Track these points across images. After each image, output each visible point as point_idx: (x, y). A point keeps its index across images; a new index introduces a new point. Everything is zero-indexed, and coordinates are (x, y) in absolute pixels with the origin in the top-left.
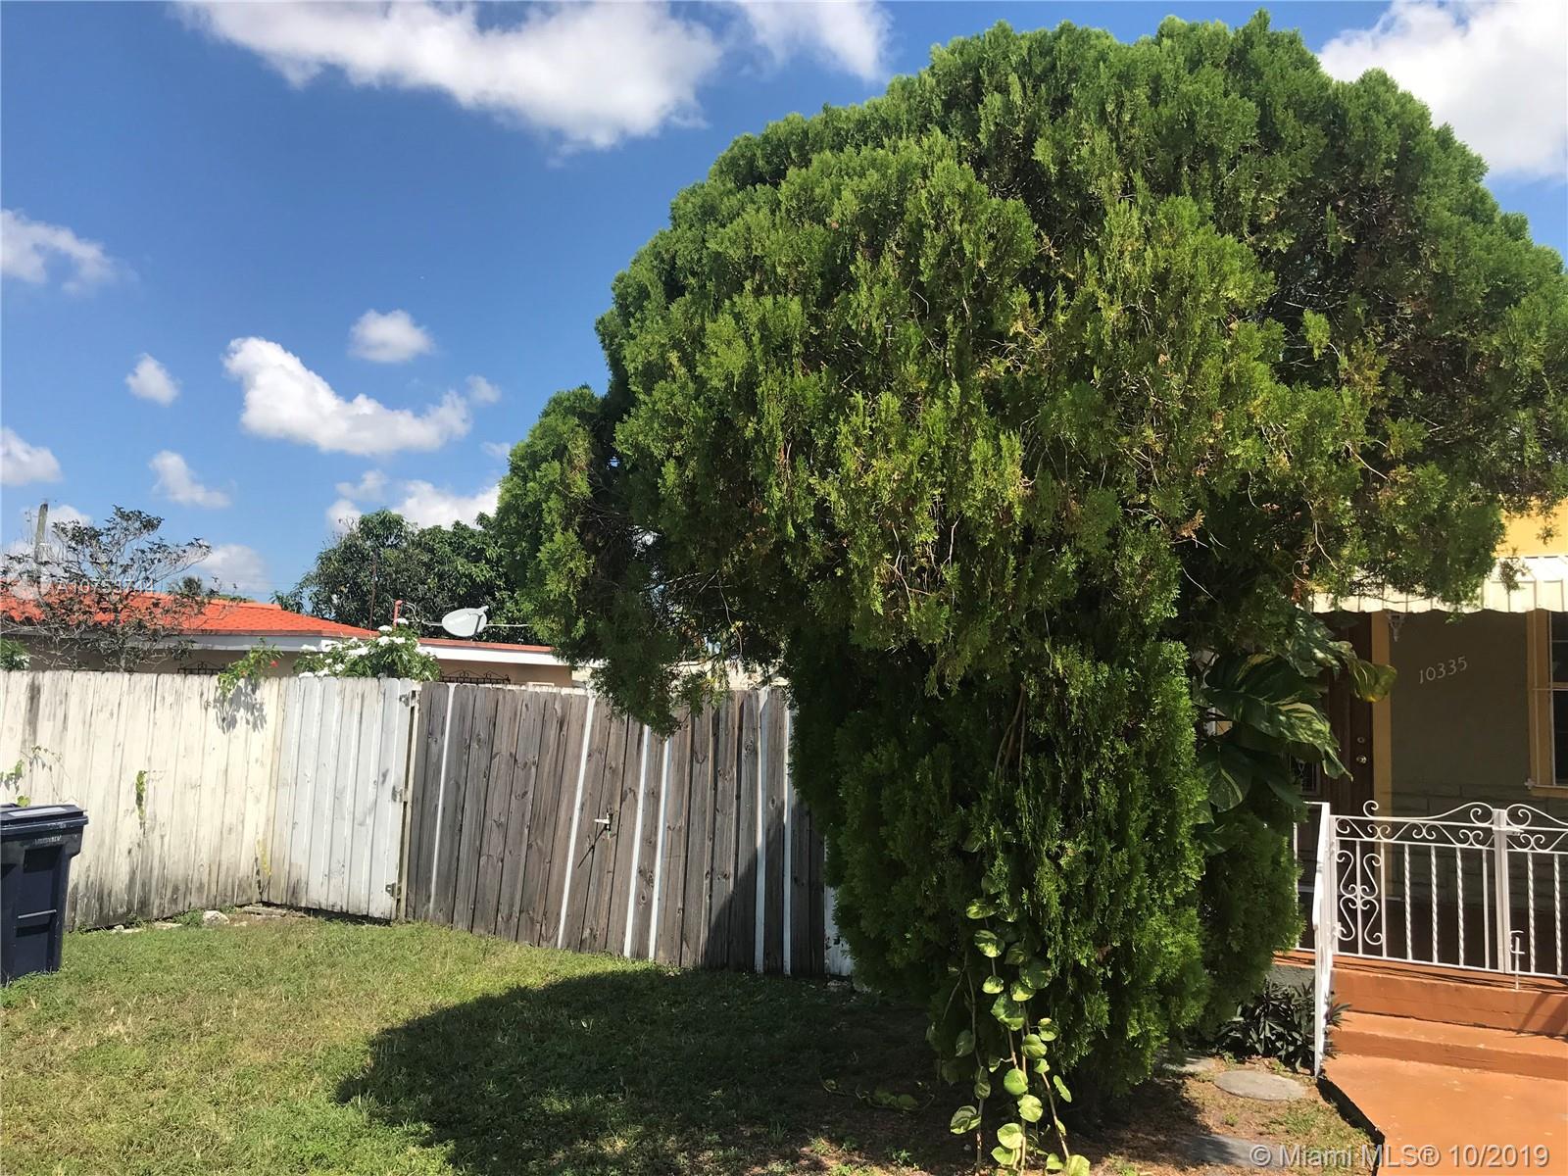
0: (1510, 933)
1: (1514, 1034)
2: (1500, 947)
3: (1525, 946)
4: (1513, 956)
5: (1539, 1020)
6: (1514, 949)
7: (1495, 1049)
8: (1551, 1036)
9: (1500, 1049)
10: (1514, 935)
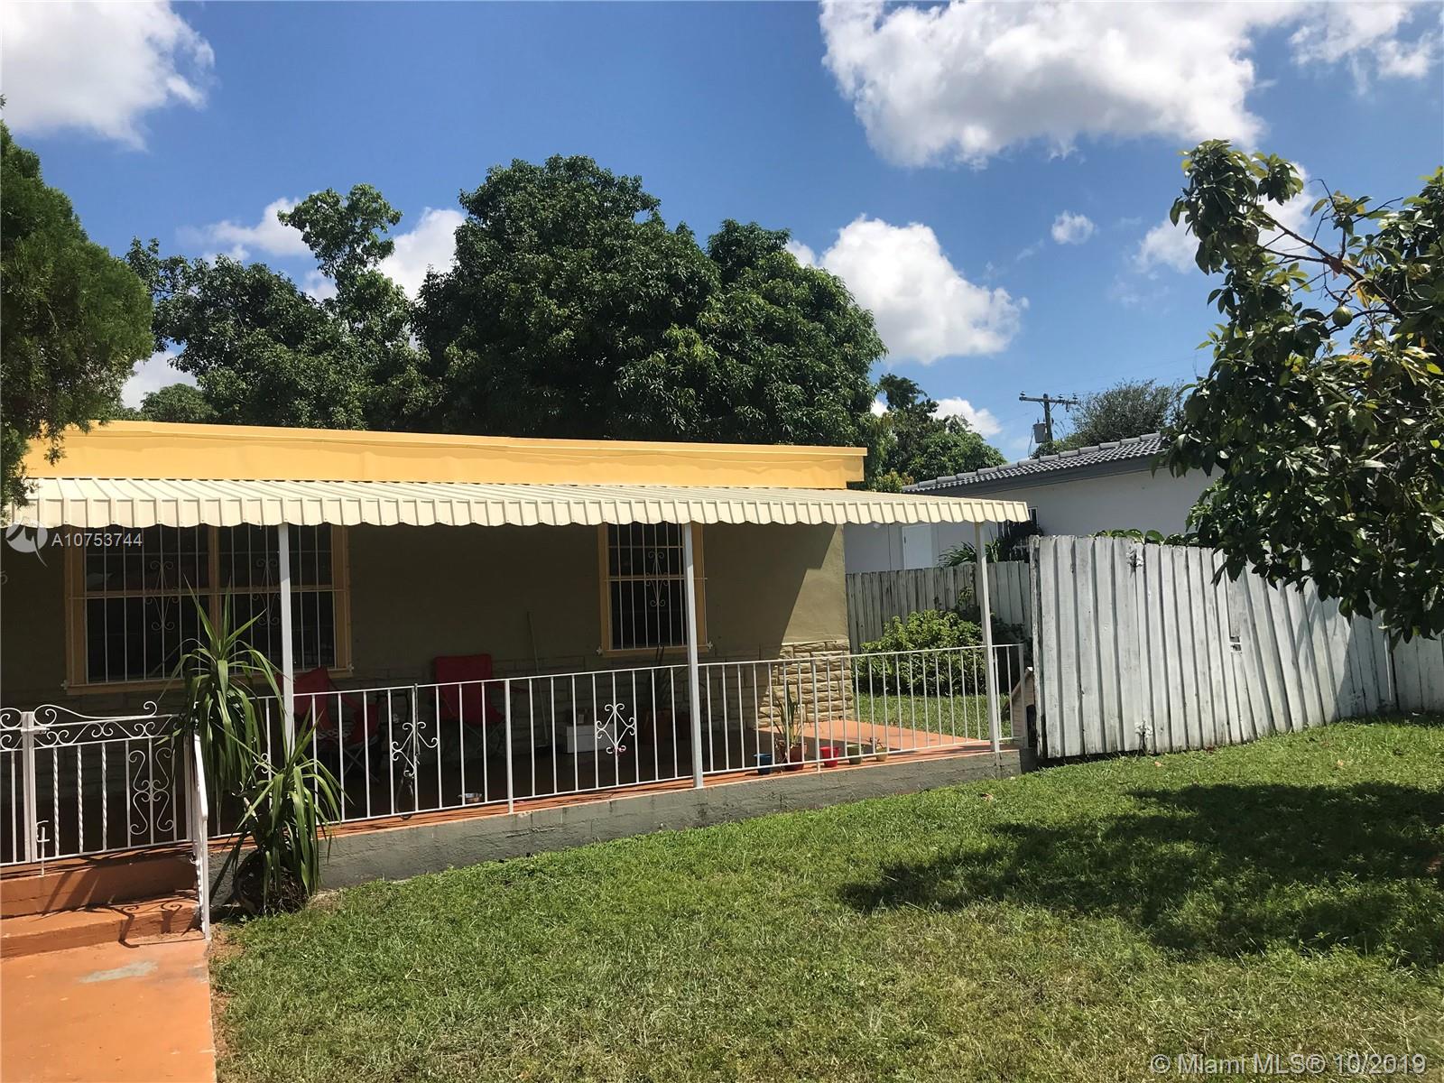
0: (36, 825)
1: (39, 916)
2: (27, 840)
3: (50, 834)
4: (39, 845)
5: (62, 899)
6: (40, 838)
7: (19, 935)
8: (74, 909)
9: (24, 934)
10: (40, 826)
